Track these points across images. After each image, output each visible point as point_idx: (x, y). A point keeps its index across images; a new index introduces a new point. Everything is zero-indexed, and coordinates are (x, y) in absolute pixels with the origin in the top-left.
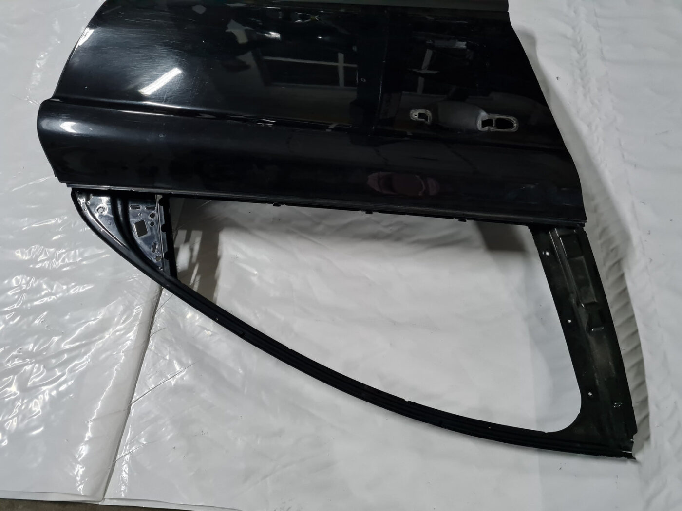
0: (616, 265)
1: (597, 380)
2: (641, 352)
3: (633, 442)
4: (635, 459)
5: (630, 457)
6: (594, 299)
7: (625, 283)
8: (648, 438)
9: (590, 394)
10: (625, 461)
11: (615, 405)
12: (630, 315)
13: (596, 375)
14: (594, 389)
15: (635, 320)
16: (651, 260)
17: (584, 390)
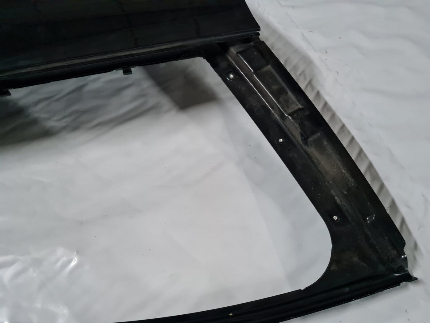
0: (309, 86)
1: (336, 198)
2: (366, 157)
3: (406, 259)
4: (416, 279)
5: (409, 278)
6: (297, 105)
7: (324, 99)
8: (416, 246)
9: (335, 218)
10: (406, 286)
11: (368, 220)
12: (340, 125)
13: (332, 192)
14: (338, 210)
15: (347, 128)
16: (338, 72)
17: (326, 216)
